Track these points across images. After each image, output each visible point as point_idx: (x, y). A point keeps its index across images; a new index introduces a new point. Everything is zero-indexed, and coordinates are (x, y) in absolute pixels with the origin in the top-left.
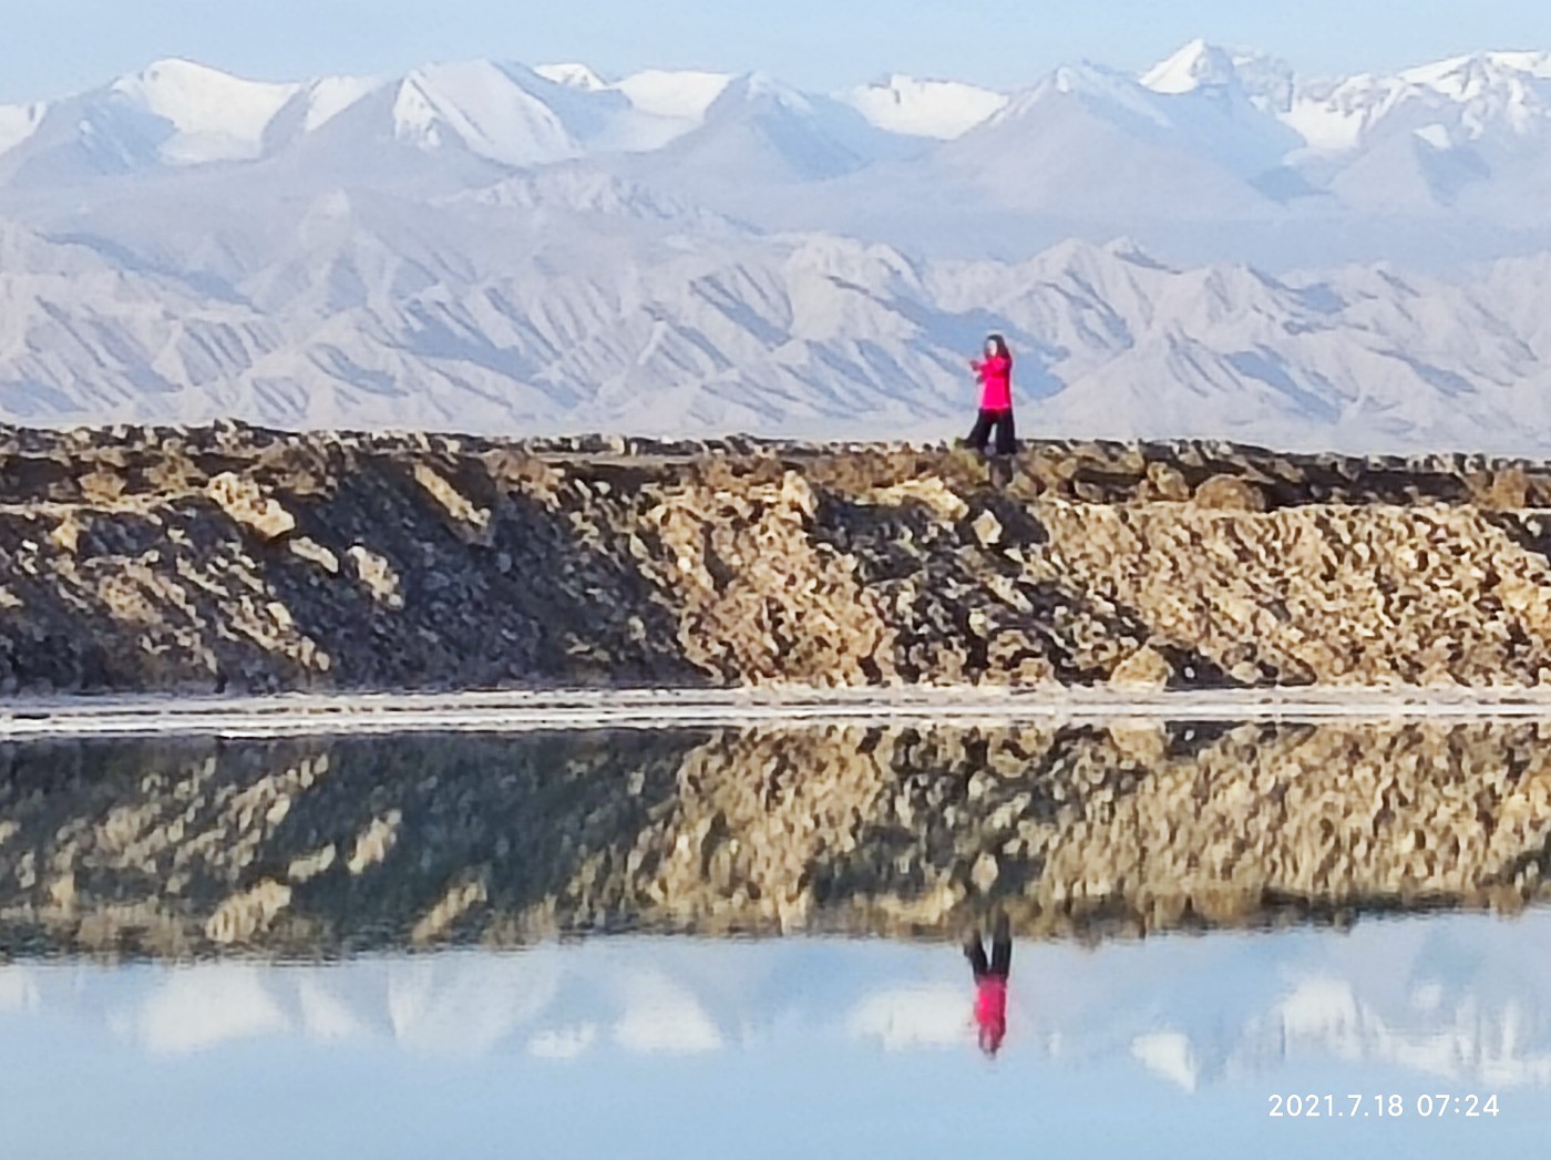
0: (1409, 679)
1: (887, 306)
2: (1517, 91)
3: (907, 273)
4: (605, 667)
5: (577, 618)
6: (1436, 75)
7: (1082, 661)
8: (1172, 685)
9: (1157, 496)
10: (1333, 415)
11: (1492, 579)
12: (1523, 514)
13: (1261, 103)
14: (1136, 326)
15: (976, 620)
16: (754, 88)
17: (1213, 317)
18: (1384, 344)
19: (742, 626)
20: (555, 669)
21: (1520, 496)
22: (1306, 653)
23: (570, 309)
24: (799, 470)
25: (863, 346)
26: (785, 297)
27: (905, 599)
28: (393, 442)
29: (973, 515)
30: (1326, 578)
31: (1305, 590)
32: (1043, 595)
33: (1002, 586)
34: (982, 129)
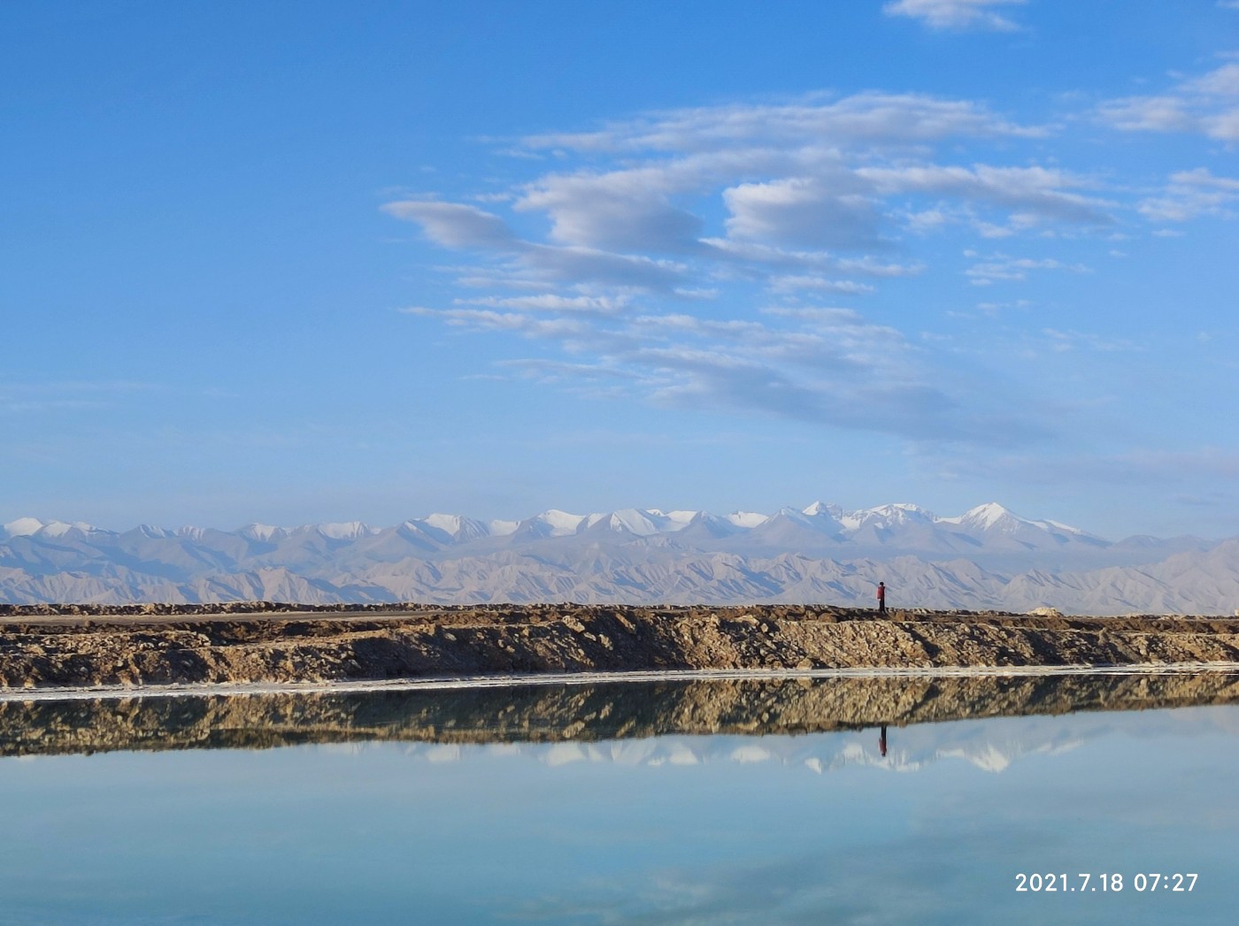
0: (875, 666)
1: (738, 571)
2: (901, 514)
3: (743, 562)
4: (665, 665)
5: (659, 652)
6: (880, 510)
7: (790, 662)
8: (813, 668)
9: (808, 619)
10: (854, 597)
11: (896, 640)
12: (904, 623)
13: (834, 517)
14: (803, 575)
15: (762, 652)
16: (703, 515)
17: (823, 573)
18: (867, 579)
19: (702, 655)
20: (652, 666)
21: (903, 618)
22: (848, 660)
23: (655, 571)
24: (715, 613)
25: (732, 581)
26: (711, 568)
27: (743, 647)
28: (610, 607)
29: (761, 624)
30: (853, 640)
31: (848, 644)
32: (779, 645)
33: (768, 643)
34: (762, 525)
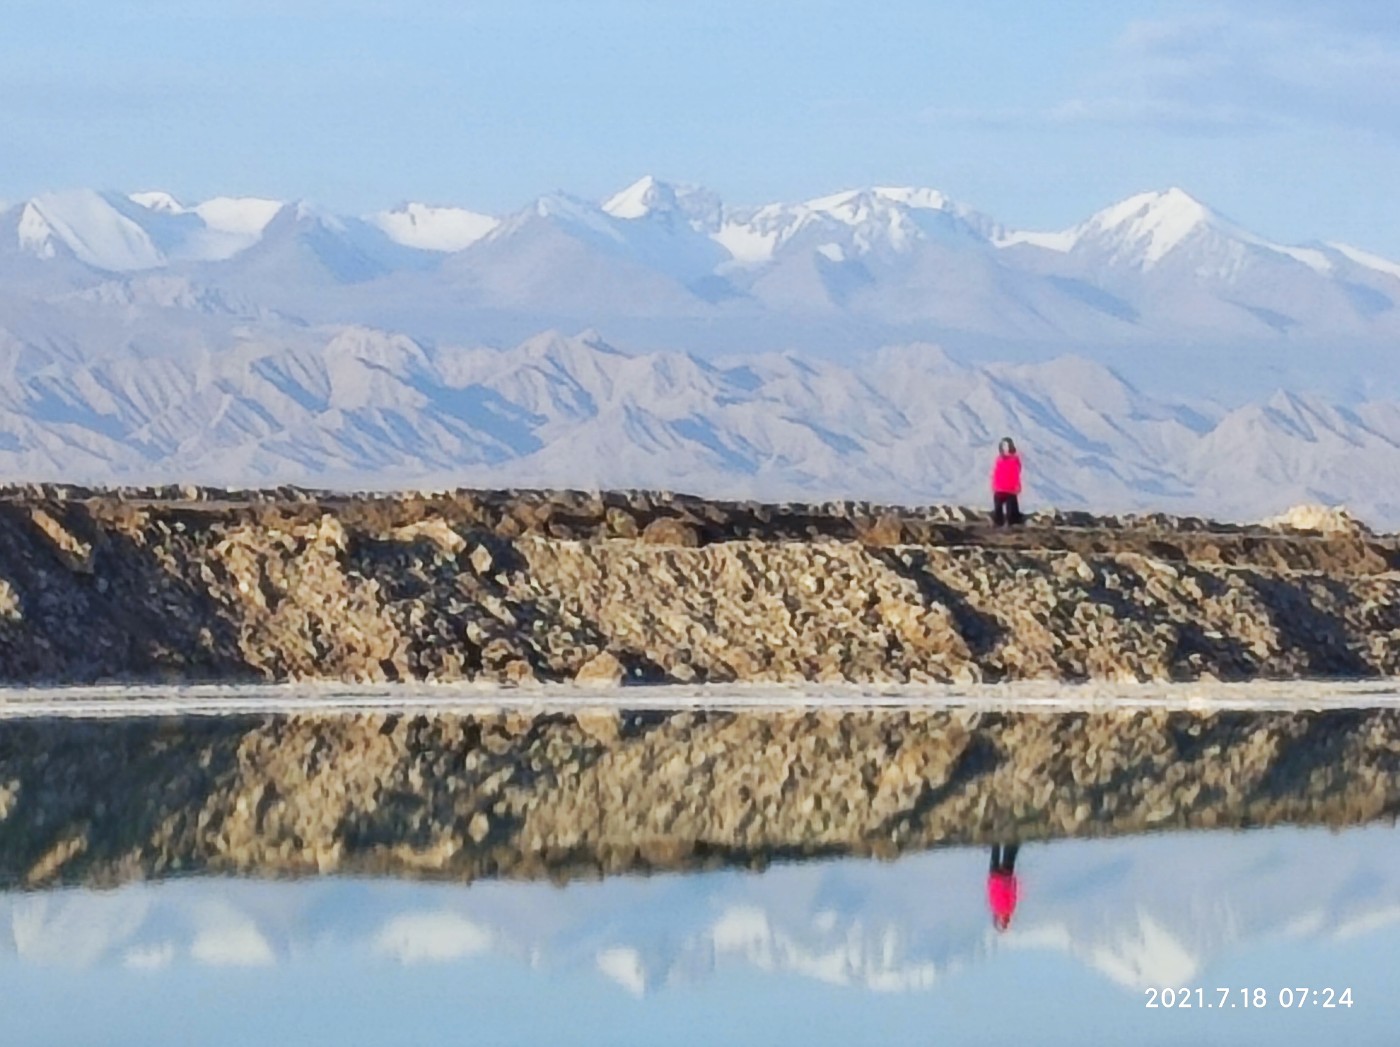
0: (809, 678)
1: (406, 383)
2: (896, 218)
3: (421, 356)
4: (180, 668)
5: (159, 629)
6: (835, 205)
7: (556, 662)
8: (625, 681)
9: (613, 533)
10: (751, 468)
11: (874, 599)
12: (898, 549)
13: (696, 225)
14: (599, 399)
15: (473, 631)
16: (302, 211)
17: (659, 391)
18: (791, 412)
19: (289, 635)
20: (141, 669)
21: (895, 535)
22: (731, 657)
23: (155, 381)
24: (334, 514)
25: (387, 414)
26: (324, 373)
27: (417, 615)
28: (15, 491)
29: (470, 549)
30: (746, 598)
31: (730, 608)
32: (525, 611)
33: (493, 604)
34: (479, 247)
